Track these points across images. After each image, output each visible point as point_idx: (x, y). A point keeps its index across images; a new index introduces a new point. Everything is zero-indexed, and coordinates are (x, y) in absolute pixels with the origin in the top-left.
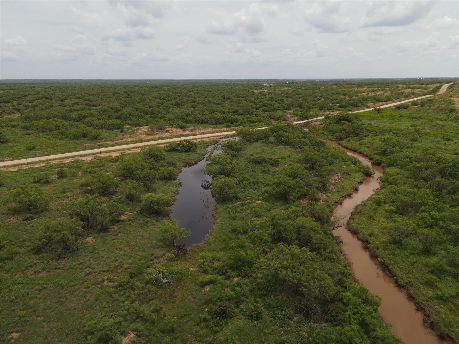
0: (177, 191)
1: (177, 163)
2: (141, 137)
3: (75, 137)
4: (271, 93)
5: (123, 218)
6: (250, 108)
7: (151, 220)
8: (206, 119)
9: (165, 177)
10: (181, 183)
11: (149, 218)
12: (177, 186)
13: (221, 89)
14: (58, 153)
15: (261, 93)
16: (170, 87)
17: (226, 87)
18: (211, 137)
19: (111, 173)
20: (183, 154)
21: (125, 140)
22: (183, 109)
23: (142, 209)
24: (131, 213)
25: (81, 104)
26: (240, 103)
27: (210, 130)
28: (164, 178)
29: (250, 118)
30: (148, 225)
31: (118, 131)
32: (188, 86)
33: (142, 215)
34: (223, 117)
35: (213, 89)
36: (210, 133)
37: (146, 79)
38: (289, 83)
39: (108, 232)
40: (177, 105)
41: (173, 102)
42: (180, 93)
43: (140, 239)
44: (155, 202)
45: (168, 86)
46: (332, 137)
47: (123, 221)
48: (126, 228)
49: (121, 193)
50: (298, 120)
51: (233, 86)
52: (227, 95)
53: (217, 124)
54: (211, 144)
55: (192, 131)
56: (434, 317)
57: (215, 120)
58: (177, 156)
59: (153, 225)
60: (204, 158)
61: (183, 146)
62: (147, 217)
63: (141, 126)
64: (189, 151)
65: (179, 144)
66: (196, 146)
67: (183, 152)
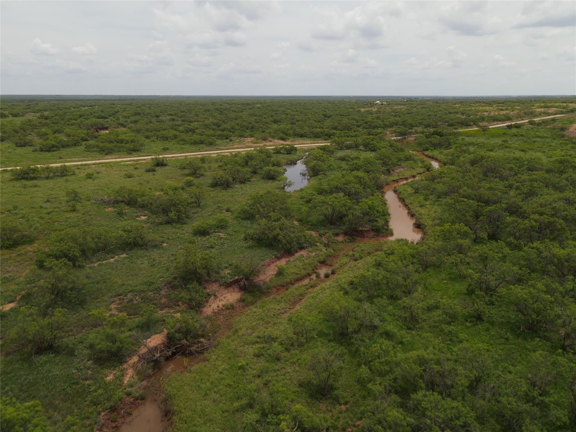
2: (249, 144)
4: (380, 112)
6: (349, 124)
8: (305, 132)
13: (324, 107)
15: (368, 111)
16: (264, 105)
17: (330, 105)
20: (286, 155)
21: (236, 146)
22: (282, 126)
25: (177, 121)
26: (340, 121)
27: (309, 142)
29: (347, 133)
31: (227, 140)
32: (285, 104)
34: (322, 132)
35: (313, 107)
36: (309, 144)
37: (233, 95)
38: (407, 101)
40: (275, 122)
41: (272, 119)
42: (277, 111)
45: (261, 103)
46: (418, 149)
50: (396, 136)
51: (338, 104)
52: (329, 113)
53: (316, 138)
54: (309, 151)
55: (292, 141)
56: (414, 211)
57: (314, 134)
58: (281, 157)
61: (286, 149)
63: (246, 137)
64: (291, 153)
65: (283, 148)
66: (295, 149)
67: (285, 154)
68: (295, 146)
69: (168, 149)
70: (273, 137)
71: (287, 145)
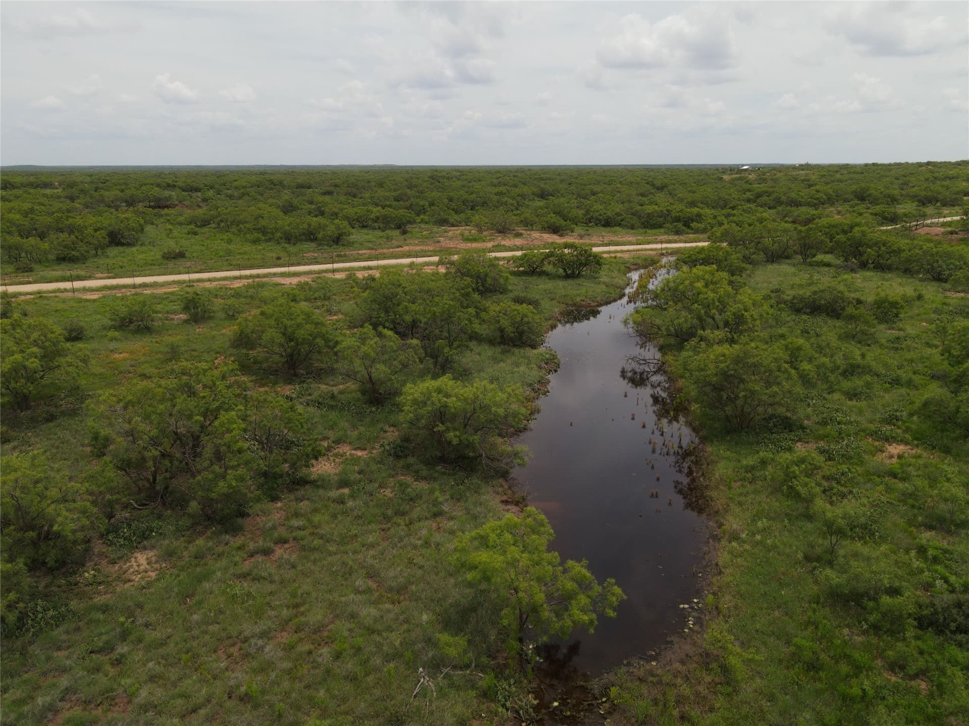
0: (543, 382)
1: (542, 302)
2: (450, 244)
3: (289, 238)
5: (324, 468)
7: (432, 491)
8: (616, 214)
9: (502, 337)
10: (554, 357)
11: (425, 478)
12: (543, 365)
14: (232, 267)
18: (634, 251)
19: (341, 316)
20: (561, 283)
21: (406, 248)
23: (406, 440)
24: (359, 453)
28: (499, 340)
30: (415, 514)
31: (397, 232)
33: (401, 463)
34: (662, 211)
36: (631, 244)
39: (236, 530)
43: (358, 592)
44: (454, 417)
47: (318, 484)
48: (317, 518)
49: (350, 375)
54: (637, 267)
55: (581, 237)
57: (640, 217)
58: (540, 287)
59: (436, 515)
60: (622, 296)
61: (561, 259)
62: (418, 478)
63: (453, 225)
64: (579, 276)
65: (551, 255)
66: (597, 261)
67: (559, 277)
68: (595, 249)
69: (181, 255)
70: (528, 224)
71: (566, 246)
